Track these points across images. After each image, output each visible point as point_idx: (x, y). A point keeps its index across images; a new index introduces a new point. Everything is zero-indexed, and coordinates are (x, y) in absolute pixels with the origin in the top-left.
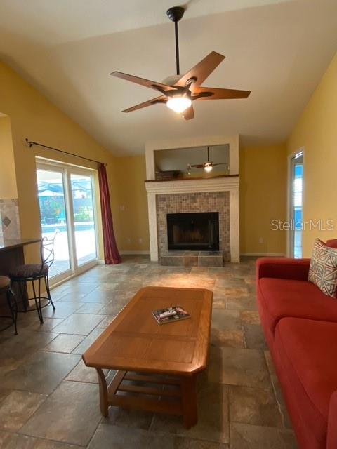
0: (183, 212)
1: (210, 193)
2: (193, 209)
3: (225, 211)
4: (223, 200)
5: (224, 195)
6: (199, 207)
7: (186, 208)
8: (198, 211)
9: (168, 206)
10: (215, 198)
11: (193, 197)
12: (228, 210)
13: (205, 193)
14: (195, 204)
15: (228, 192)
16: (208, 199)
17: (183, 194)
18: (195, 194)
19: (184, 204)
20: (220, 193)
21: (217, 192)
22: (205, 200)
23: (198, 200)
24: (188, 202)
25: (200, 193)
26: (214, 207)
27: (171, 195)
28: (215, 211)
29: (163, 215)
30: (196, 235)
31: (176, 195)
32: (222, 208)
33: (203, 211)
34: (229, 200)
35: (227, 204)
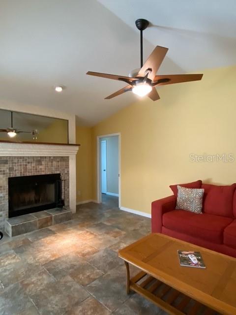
0: (28, 174)
1: (54, 157)
2: (39, 171)
3: (66, 172)
4: (64, 163)
5: (65, 159)
6: (44, 170)
7: (32, 171)
8: (43, 173)
9: (11, 169)
10: (58, 162)
11: (39, 160)
12: (68, 172)
13: (50, 157)
14: (40, 167)
15: (68, 157)
16: (52, 162)
17: (28, 157)
18: (41, 157)
19: (29, 166)
20: (62, 157)
21: (60, 157)
22: (50, 164)
23: (43, 163)
24: (33, 165)
25: (45, 157)
26: (57, 169)
27: (15, 157)
28: (58, 172)
29: (4, 179)
30: (32, 196)
31: (21, 157)
32: (64, 170)
33: (49, 173)
34: (68, 163)
35: (67, 167)
